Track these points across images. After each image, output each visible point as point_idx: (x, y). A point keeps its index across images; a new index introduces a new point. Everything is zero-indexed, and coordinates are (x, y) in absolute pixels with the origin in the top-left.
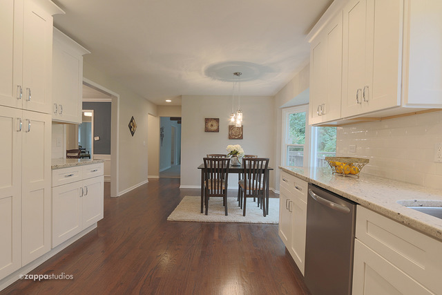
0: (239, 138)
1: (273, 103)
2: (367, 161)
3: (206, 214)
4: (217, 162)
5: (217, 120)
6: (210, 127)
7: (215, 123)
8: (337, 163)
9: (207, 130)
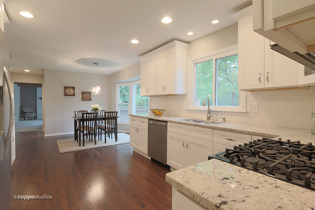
0: (89, 100)
1: (110, 80)
2: (165, 110)
3: (84, 146)
4: (88, 115)
5: (73, 88)
6: (68, 93)
7: (71, 91)
8: (156, 111)
9: (66, 95)
